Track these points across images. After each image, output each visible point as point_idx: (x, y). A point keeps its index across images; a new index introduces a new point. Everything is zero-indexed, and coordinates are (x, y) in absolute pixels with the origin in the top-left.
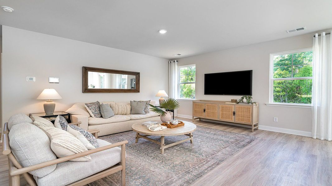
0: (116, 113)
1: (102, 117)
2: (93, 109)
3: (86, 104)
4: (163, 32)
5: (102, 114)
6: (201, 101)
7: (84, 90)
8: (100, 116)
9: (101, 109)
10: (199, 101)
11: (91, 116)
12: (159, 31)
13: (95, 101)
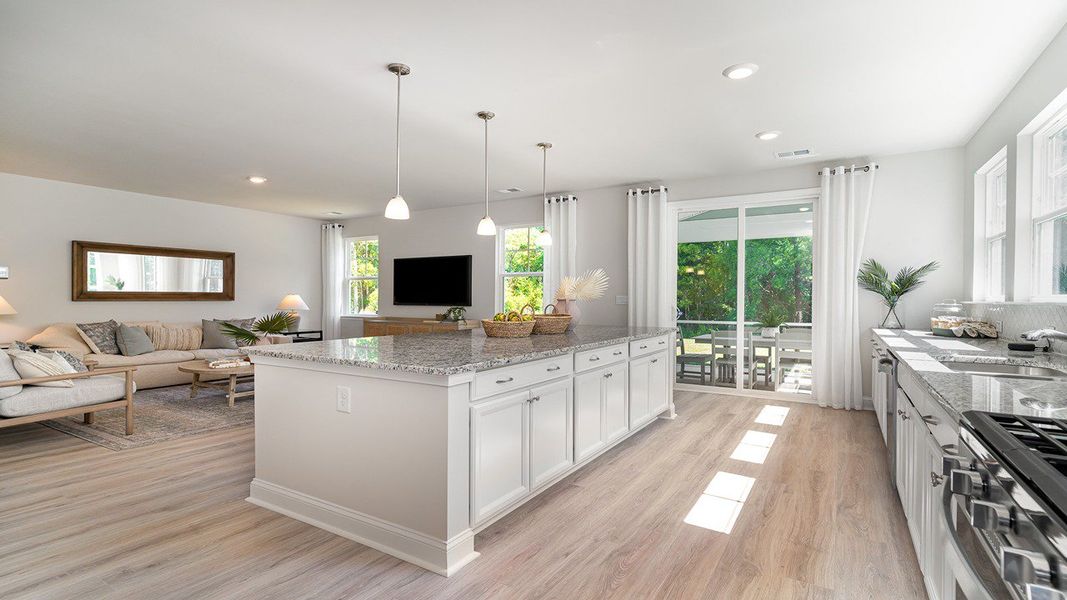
0: (162, 346)
1: (120, 353)
2: (98, 337)
3: (79, 326)
4: (257, 180)
5: (122, 346)
6: (387, 318)
7: (75, 295)
8: (116, 351)
9: (118, 337)
10: (382, 318)
11: (93, 353)
12: (248, 178)
13: (104, 319)
